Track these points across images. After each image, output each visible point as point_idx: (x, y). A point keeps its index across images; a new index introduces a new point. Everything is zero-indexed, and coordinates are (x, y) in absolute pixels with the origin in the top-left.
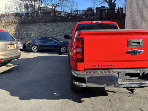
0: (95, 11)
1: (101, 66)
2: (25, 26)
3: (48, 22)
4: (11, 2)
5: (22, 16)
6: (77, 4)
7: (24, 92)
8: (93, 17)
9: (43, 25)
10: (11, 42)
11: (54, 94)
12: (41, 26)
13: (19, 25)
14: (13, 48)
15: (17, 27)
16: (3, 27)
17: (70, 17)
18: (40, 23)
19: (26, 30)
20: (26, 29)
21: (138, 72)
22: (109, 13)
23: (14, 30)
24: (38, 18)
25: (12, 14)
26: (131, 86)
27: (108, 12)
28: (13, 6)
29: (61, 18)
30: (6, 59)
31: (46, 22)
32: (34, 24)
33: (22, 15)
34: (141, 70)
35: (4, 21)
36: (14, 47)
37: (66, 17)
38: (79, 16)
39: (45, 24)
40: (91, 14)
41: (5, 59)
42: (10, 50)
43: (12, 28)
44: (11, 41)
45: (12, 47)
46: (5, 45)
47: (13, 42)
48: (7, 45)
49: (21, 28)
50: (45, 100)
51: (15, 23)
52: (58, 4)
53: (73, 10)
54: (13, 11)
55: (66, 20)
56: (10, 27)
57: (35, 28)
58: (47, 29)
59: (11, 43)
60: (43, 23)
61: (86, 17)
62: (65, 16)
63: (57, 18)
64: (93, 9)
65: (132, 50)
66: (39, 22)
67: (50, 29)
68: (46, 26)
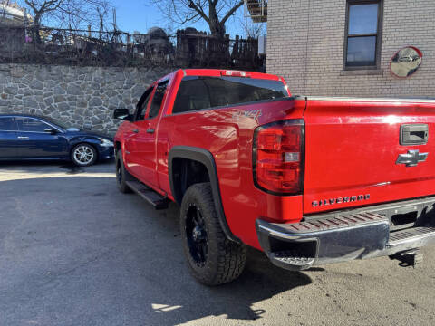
0: (174, 41)
3: (16, 61)
17: (95, 52)
21: (415, 208)
29: (63, 50)
31: (8, 61)
37: (81, 50)
38: (124, 49)
39: (4, 66)
40: (164, 48)
52: (51, 3)
53: (105, 30)
58: (11, 84)
61: (148, 54)
62: (79, 46)
63: (47, 50)
64: (167, 32)
67: (23, 86)
68: (5, 76)
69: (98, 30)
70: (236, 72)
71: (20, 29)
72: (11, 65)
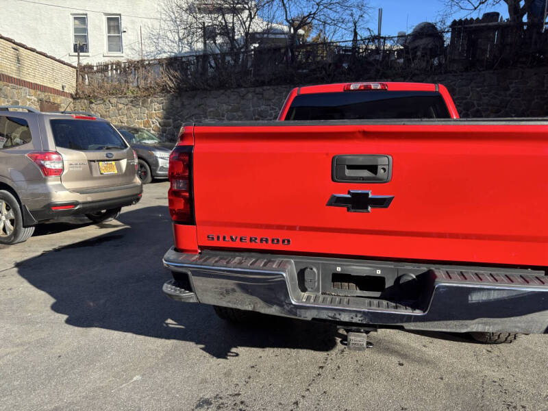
0: (447, 37)
1: (248, 241)
2: (193, 97)
3: (270, 83)
4: (165, 21)
5: (188, 65)
6: (380, 11)
7: (92, 304)
8: (436, 62)
9: (250, 95)
10: (108, 152)
11: (169, 321)
12: (243, 97)
13: (177, 97)
14: (116, 172)
15: (171, 102)
16: (132, 102)
17: (345, 66)
18: (243, 89)
19: (197, 111)
20: (195, 107)
21: (379, 272)
22: (509, 40)
23: (160, 113)
24: (236, 71)
25: (160, 62)
26: (338, 316)
27: (503, 37)
28: (169, 34)
29: (313, 67)
30: (87, 205)
31: (263, 84)
32: (222, 91)
33: (189, 63)
34: (391, 265)
35: (135, 84)
36: (119, 167)
37: (330, 65)
38: (379, 57)
39: (258, 90)
40: (431, 49)
41: (83, 203)
42: (103, 177)
43: (156, 106)
44: (108, 149)
45: (111, 167)
46: (87, 162)
47: (115, 154)
48: (94, 161)
49: (183, 105)
50: (130, 335)
51: (164, 89)
52: (308, 16)
53: (359, 38)
54: (167, 49)
55: (329, 75)
56: (152, 102)
57: (225, 107)
58: (263, 108)
59: (107, 156)
60: (252, 89)
61: (408, 61)
62: (330, 60)
63: (298, 69)
64: (439, 27)
65: (349, 193)
66: (239, 86)
67: (273, 109)
68: (260, 99)
69: (352, 39)
70: (365, 84)
71: (277, 50)
72: (265, 88)
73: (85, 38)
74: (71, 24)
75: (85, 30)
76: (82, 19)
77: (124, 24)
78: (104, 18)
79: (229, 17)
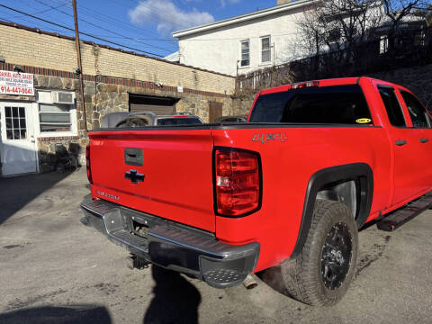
5: (304, 66)
21: (146, 222)
33: (306, 64)
52: (409, 7)
70: (302, 83)
73: (248, 55)
74: (240, 47)
75: (248, 50)
76: (246, 43)
77: (272, 41)
78: (260, 40)
79: (347, 21)
